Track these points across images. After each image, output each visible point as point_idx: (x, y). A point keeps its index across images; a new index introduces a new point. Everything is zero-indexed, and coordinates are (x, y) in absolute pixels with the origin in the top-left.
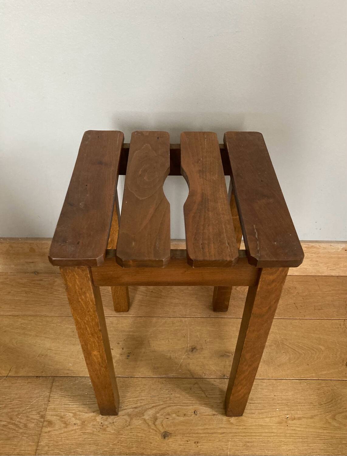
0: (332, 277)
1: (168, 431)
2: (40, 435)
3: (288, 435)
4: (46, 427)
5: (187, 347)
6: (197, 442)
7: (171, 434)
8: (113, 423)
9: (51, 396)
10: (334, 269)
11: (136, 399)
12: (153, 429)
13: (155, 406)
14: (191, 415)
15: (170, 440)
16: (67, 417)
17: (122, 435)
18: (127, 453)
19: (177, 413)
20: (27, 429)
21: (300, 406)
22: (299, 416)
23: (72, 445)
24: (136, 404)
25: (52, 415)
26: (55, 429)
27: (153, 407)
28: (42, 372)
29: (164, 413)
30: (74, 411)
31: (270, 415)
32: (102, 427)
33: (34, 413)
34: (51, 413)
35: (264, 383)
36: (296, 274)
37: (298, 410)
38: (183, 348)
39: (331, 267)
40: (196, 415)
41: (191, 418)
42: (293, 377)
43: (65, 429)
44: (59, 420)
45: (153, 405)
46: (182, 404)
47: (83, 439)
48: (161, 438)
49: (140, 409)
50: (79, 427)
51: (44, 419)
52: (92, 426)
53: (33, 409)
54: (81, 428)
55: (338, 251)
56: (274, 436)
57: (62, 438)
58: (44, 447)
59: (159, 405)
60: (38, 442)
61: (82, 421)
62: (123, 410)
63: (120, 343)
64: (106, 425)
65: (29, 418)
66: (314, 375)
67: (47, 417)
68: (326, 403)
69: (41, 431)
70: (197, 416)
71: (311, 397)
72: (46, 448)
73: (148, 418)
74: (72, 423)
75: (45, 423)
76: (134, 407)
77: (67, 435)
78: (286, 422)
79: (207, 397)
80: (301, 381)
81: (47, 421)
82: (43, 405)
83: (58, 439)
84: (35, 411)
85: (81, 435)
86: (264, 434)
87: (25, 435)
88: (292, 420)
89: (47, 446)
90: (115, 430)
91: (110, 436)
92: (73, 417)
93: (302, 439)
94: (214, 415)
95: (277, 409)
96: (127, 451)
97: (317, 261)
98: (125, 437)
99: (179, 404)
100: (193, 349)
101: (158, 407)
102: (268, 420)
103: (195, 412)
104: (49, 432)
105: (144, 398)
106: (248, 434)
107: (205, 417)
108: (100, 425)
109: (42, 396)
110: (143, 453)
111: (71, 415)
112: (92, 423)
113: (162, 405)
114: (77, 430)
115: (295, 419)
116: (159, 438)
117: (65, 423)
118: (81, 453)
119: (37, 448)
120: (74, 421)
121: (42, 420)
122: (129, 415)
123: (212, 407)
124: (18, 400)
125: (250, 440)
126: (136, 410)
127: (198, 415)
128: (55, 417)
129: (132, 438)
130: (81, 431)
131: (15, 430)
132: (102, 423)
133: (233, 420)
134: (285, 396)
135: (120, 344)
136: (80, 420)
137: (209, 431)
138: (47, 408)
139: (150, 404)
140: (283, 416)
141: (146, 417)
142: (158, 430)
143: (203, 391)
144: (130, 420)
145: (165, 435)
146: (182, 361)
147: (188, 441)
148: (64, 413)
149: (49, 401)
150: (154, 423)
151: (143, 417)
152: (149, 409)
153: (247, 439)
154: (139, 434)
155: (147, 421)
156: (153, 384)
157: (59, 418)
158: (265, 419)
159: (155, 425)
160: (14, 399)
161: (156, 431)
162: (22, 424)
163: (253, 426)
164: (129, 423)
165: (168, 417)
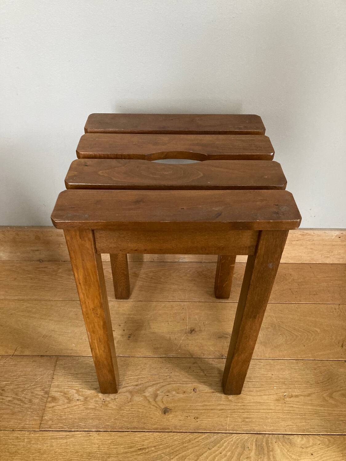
0: (326, 264)
1: (168, 407)
2: (44, 410)
3: (286, 412)
4: (50, 402)
5: (186, 329)
6: (197, 418)
7: (171, 410)
8: (115, 399)
9: (55, 374)
10: (328, 257)
11: (137, 377)
12: (153, 405)
13: (156, 384)
14: (191, 393)
15: (170, 416)
16: (70, 393)
17: (123, 410)
18: (129, 427)
19: (177, 391)
20: (32, 404)
21: (297, 384)
22: (297, 394)
23: (76, 419)
24: (137, 381)
25: (55, 391)
26: (58, 404)
27: (153, 385)
28: (47, 352)
29: (164, 390)
30: (77, 388)
31: (267, 393)
32: (104, 403)
33: (38, 389)
34: (55, 389)
35: (262, 362)
36: (292, 262)
37: (296, 389)
38: (183, 330)
39: (325, 255)
40: (196, 392)
41: (190, 395)
42: (290, 357)
43: (69, 404)
44: (63, 396)
45: (154, 382)
46: (181, 382)
47: (86, 414)
48: (162, 414)
49: (141, 386)
50: (82, 403)
51: (48, 394)
52: (95, 401)
53: (37, 386)
54: (83, 404)
55: (332, 238)
56: (272, 412)
57: (65, 412)
58: (47, 421)
59: (159, 383)
60: (43, 416)
61: (85, 398)
62: (124, 387)
63: (121, 324)
64: (108, 401)
65: (34, 394)
66: (310, 355)
67: (51, 394)
68: (323, 382)
69: (45, 406)
70: (196, 394)
71: (308, 376)
72: (50, 423)
74: (75, 398)
75: (50, 399)
76: (135, 384)
77: (70, 410)
78: (284, 400)
79: (205, 375)
80: (298, 361)
81: (51, 397)
82: (48, 382)
83: (61, 413)
84: (40, 388)
85: (84, 410)
86: (262, 411)
87: (29, 410)
88: (290, 398)
89: (51, 420)
90: (116, 405)
91: (112, 411)
92: (76, 393)
93: (299, 415)
94: (213, 392)
95: (275, 388)
96: (128, 425)
97: (312, 249)
98: (126, 412)
99: (179, 382)
100: (192, 331)
101: (158, 385)
102: (266, 397)
103: (195, 389)
104: (53, 407)
105: (144, 376)
106: (246, 411)
107: (204, 394)
108: (102, 401)
109: (46, 374)
110: (144, 428)
111: (75, 391)
112: (94, 399)
113: (162, 382)
114: (80, 406)
115: (292, 397)
116: (159, 413)
117: (68, 399)
118: (84, 427)
119: (41, 422)
120: (76, 396)
121: (46, 396)
122: (130, 392)
123: (210, 385)
124: (24, 377)
126: (137, 387)
127: (197, 392)
128: (59, 393)
129: (133, 414)
130: (84, 407)
131: (20, 405)
132: (104, 399)
133: (231, 397)
134: (282, 375)
135: (122, 326)
136: (82, 396)
137: (208, 408)
138: (51, 385)
139: (151, 382)
140: (281, 394)
141: (147, 394)
142: (159, 406)
143: (202, 370)
144: (132, 397)
145: (166, 411)
146: (181, 341)
147: (187, 417)
148: (67, 389)
149: (53, 379)
150: (155, 400)
151: (144, 394)
152: (149, 386)
153: (245, 415)
154: (140, 410)
155: (148, 398)
156: (153, 363)
157: (62, 394)
158: (263, 397)
159: (156, 402)
160: (19, 376)
161: (156, 407)
162: (26, 400)
163: (250, 403)
164: (131, 399)
165: (168, 394)
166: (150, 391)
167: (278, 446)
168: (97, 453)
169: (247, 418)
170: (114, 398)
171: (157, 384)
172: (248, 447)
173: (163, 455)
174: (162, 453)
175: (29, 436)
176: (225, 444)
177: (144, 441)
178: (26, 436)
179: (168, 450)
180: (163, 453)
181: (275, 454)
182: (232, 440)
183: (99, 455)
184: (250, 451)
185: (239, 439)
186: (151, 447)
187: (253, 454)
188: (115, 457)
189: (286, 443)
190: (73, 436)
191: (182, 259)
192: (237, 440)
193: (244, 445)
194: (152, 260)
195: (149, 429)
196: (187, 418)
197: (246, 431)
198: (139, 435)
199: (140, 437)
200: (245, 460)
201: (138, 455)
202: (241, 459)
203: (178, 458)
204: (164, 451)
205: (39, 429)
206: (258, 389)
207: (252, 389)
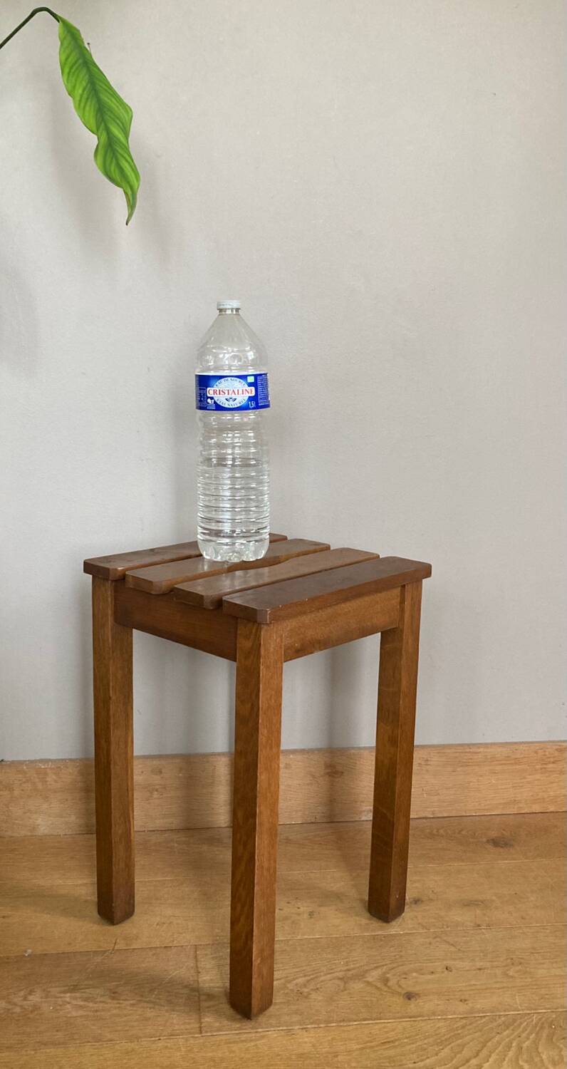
1: (412, 992)
2: (200, 1011)
4: (206, 1001)
5: (407, 899)
6: (465, 1001)
7: (418, 994)
9: (200, 967)
11: (344, 961)
12: (386, 991)
13: (379, 967)
14: (443, 972)
15: (419, 1001)
17: (337, 1000)
19: (420, 971)
20: (176, 1006)
24: (346, 966)
25: (210, 988)
27: (376, 968)
28: (173, 941)
29: (396, 972)
32: (300, 995)
33: (178, 988)
34: (208, 985)
35: (547, 929)
40: (451, 971)
41: (444, 975)
45: (375, 965)
46: (423, 962)
48: (404, 1000)
49: (355, 971)
52: (283, 994)
53: (174, 983)
58: (212, 1023)
59: (386, 965)
60: (201, 1019)
62: (328, 974)
63: (290, 902)
64: (307, 992)
65: (173, 994)
67: (203, 991)
69: (200, 1006)
70: (453, 973)
72: (218, 1024)
73: (372, 980)
75: (203, 998)
76: (345, 969)
79: (460, 950)
82: (192, 978)
84: (180, 985)
87: (174, 1013)
89: (218, 1021)
90: (323, 996)
91: (318, 1003)
100: (417, 901)
101: (385, 967)
103: (448, 968)
104: (214, 1006)
105: (356, 959)
107: (465, 972)
109: (184, 968)
112: (282, 992)
113: (390, 964)
116: (399, 1000)
119: (202, 1024)
121: (196, 993)
122: (341, 979)
123: (473, 961)
124: (145, 974)
126: (351, 973)
127: (453, 971)
128: (217, 990)
129: (355, 1003)
131: (154, 1008)
135: (293, 903)
137: (478, 987)
138: (198, 980)
141: (370, 979)
142: (396, 991)
143: (452, 945)
144: (345, 984)
145: (409, 996)
147: (448, 1000)
149: (199, 972)
150: (386, 985)
151: (365, 979)
152: (369, 970)
153: (543, 991)
154: (366, 999)
155: (374, 983)
159: (388, 987)
161: (392, 993)
164: (344, 987)
165: (404, 976)
166: (373, 976)
168: (313, 1053)
169: (547, 994)
171: (383, 966)
172: (561, 1027)
173: (424, 1045)
174: (422, 1044)
175: (186, 1043)
176: (522, 1026)
177: (387, 1032)
178: (180, 1043)
179: (431, 1040)
182: (532, 1021)
183: (317, 1055)
185: (544, 1019)
186: (402, 1039)
188: (345, 1055)
190: (263, 1037)
191: (365, 813)
192: (540, 1019)
194: (313, 821)
198: (376, 1027)
199: (380, 1030)
200: (562, 1041)
201: (384, 1049)
202: (554, 1040)
203: (452, 1048)
204: (426, 1041)
205: (201, 1033)
206: (552, 961)
207: (542, 961)
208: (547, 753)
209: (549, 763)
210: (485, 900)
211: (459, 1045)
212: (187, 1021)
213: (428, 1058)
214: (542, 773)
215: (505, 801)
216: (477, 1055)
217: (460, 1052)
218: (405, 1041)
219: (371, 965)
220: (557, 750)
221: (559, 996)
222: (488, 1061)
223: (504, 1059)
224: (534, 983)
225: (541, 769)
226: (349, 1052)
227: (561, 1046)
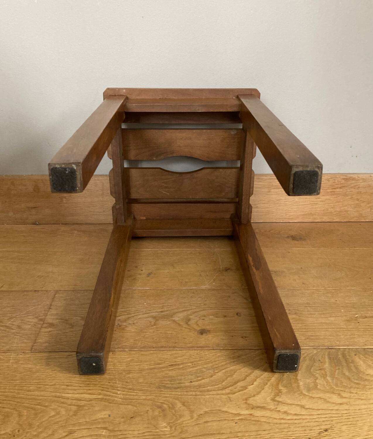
1: (206, 329)
2: (38, 334)
3: (362, 329)
4: (45, 328)
5: (220, 268)
6: (245, 337)
7: (210, 331)
9: (53, 304)
11: (162, 305)
12: (185, 328)
13: (187, 310)
14: (234, 317)
15: (209, 336)
16: (74, 320)
17: (146, 332)
18: (154, 347)
19: (216, 315)
20: (21, 330)
21: (370, 308)
22: (371, 315)
24: (162, 309)
25: (53, 319)
26: (58, 329)
27: (183, 311)
28: (43, 287)
29: (198, 315)
30: (82, 316)
31: (334, 315)
32: (119, 327)
33: (30, 317)
34: (53, 317)
35: (321, 291)
37: (369, 311)
38: (215, 269)
40: (240, 316)
42: (355, 287)
43: (72, 329)
45: (184, 309)
48: (198, 335)
49: (167, 312)
51: (44, 321)
53: (29, 315)
56: (344, 331)
57: (67, 336)
58: (42, 343)
59: (191, 309)
60: (36, 340)
62: (146, 314)
63: (138, 266)
64: (125, 325)
65: (25, 321)
67: (47, 321)
69: (40, 331)
72: (46, 345)
73: (178, 319)
74: (80, 324)
75: (45, 325)
76: (159, 311)
77: (74, 334)
78: (356, 320)
79: (250, 302)
80: (365, 290)
81: (47, 323)
82: (43, 311)
83: (61, 337)
84: (32, 316)
86: (329, 330)
87: (18, 335)
88: (364, 318)
89: (47, 342)
90: (136, 329)
91: (130, 334)
92: (81, 320)
95: (342, 311)
96: (154, 345)
98: (149, 334)
99: (216, 308)
100: (228, 270)
101: (190, 311)
102: (333, 319)
103: (238, 314)
104: (50, 331)
105: (171, 304)
106: (309, 330)
107: (251, 317)
108: (117, 326)
109: (42, 305)
110: (175, 347)
113: (195, 309)
115: (366, 317)
116: (194, 334)
117: (71, 325)
119: (34, 344)
121: (42, 322)
122: (154, 318)
124: (11, 307)
125: (313, 334)
126: (163, 313)
128: (58, 320)
129: (159, 335)
131: (5, 330)
132: (119, 324)
134: (349, 301)
138: (47, 314)
140: (351, 316)
141: (176, 318)
142: (193, 328)
144: (156, 321)
145: (203, 332)
146: (215, 277)
149: (51, 308)
150: (187, 323)
151: (172, 319)
152: (178, 312)
153: (309, 334)
154: (168, 332)
155: (178, 322)
156: (181, 294)
157: (63, 321)
158: (329, 318)
159: (189, 325)
160: (5, 307)
161: (189, 329)
162: (14, 326)
163: (314, 323)
164: (155, 323)
165: (204, 318)
166: (179, 317)
167: (360, 358)
168: (111, 370)
170: (132, 323)
171: (189, 310)
172: (319, 360)
173: (203, 369)
174: (202, 368)
175: (16, 357)
177: (176, 357)
178: (12, 357)
179: (210, 365)
180: (204, 368)
181: (357, 365)
183: (114, 372)
184: (323, 363)
185: (306, 354)
186: (187, 363)
187: (327, 365)
188: (137, 373)
189: (369, 355)
193: (314, 359)
195: (182, 348)
196: (232, 337)
197: (313, 347)
198: (169, 353)
199: (171, 355)
200: (318, 372)
201: (170, 370)
202: (312, 370)
203: (225, 372)
204: (205, 366)
205: (31, 350)
206: (320, 313)
207: (313, 313)
208: (336, 181)
209: (337, 188)
210: (277, 271)
211: (232, 370)
212: (25, 341)
213: (204, 379)
214: (331, 195)
215: (303, 213)
216: (245, 379)
217: (231, 376)
218: (189, 364)
219: (181, 309)
220: (344, 179)
221: (322, 337)
222: (252, 384)
223: (267, 384)
224: (304, 327)
225: (331, 192)
226: (141, 371)
227: (317, 375)
